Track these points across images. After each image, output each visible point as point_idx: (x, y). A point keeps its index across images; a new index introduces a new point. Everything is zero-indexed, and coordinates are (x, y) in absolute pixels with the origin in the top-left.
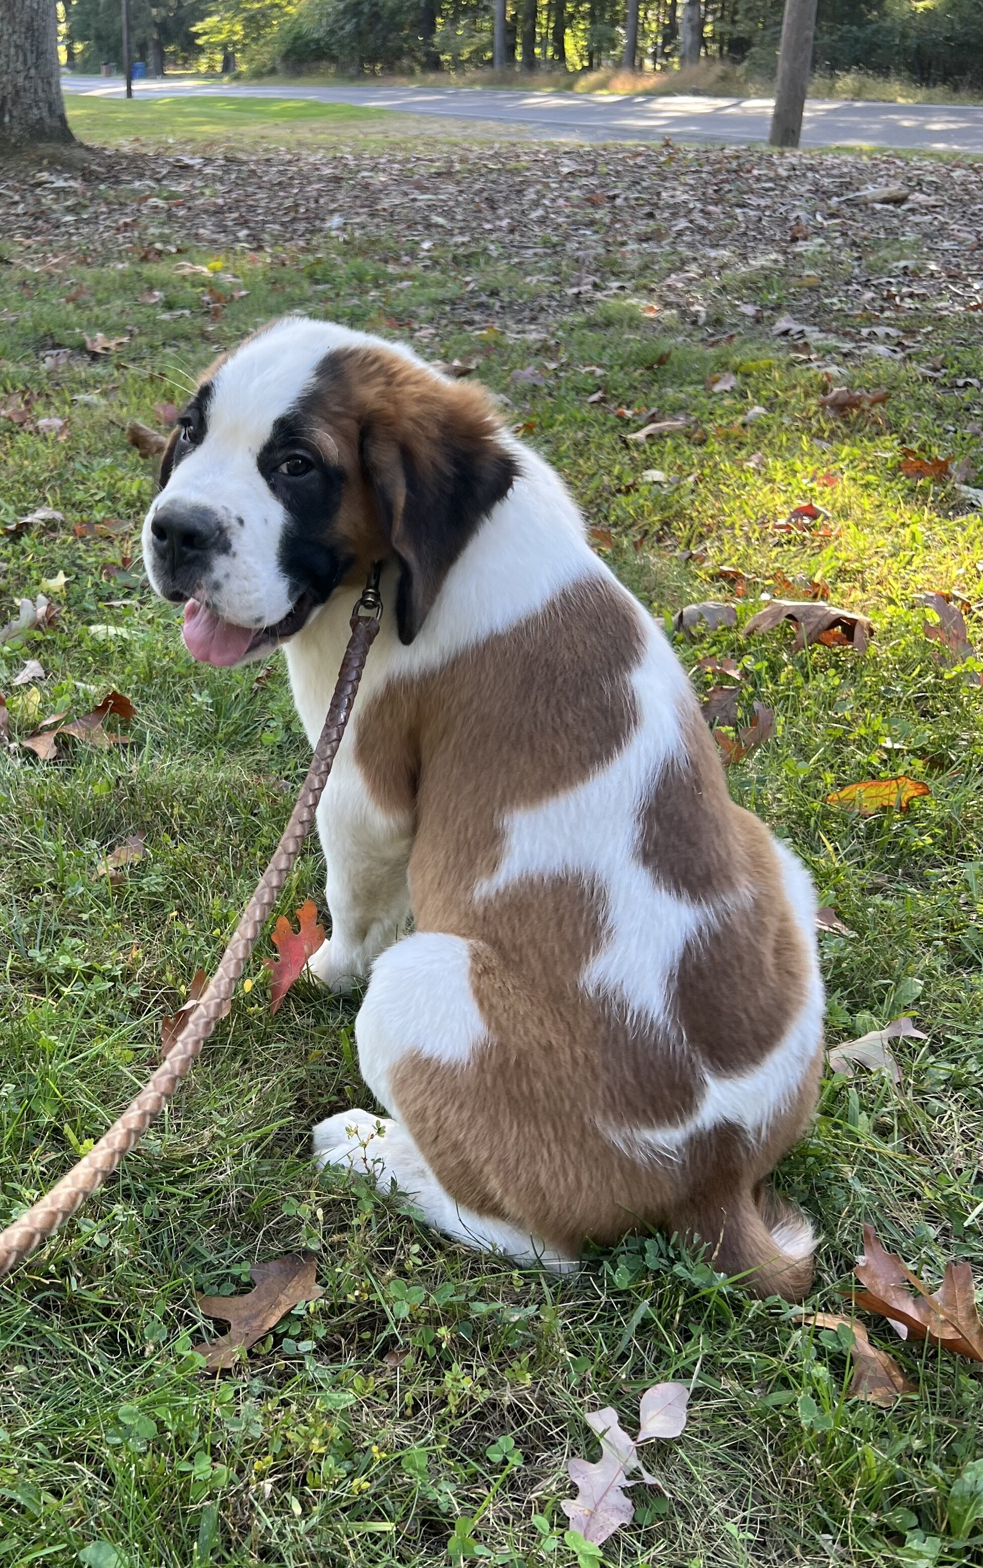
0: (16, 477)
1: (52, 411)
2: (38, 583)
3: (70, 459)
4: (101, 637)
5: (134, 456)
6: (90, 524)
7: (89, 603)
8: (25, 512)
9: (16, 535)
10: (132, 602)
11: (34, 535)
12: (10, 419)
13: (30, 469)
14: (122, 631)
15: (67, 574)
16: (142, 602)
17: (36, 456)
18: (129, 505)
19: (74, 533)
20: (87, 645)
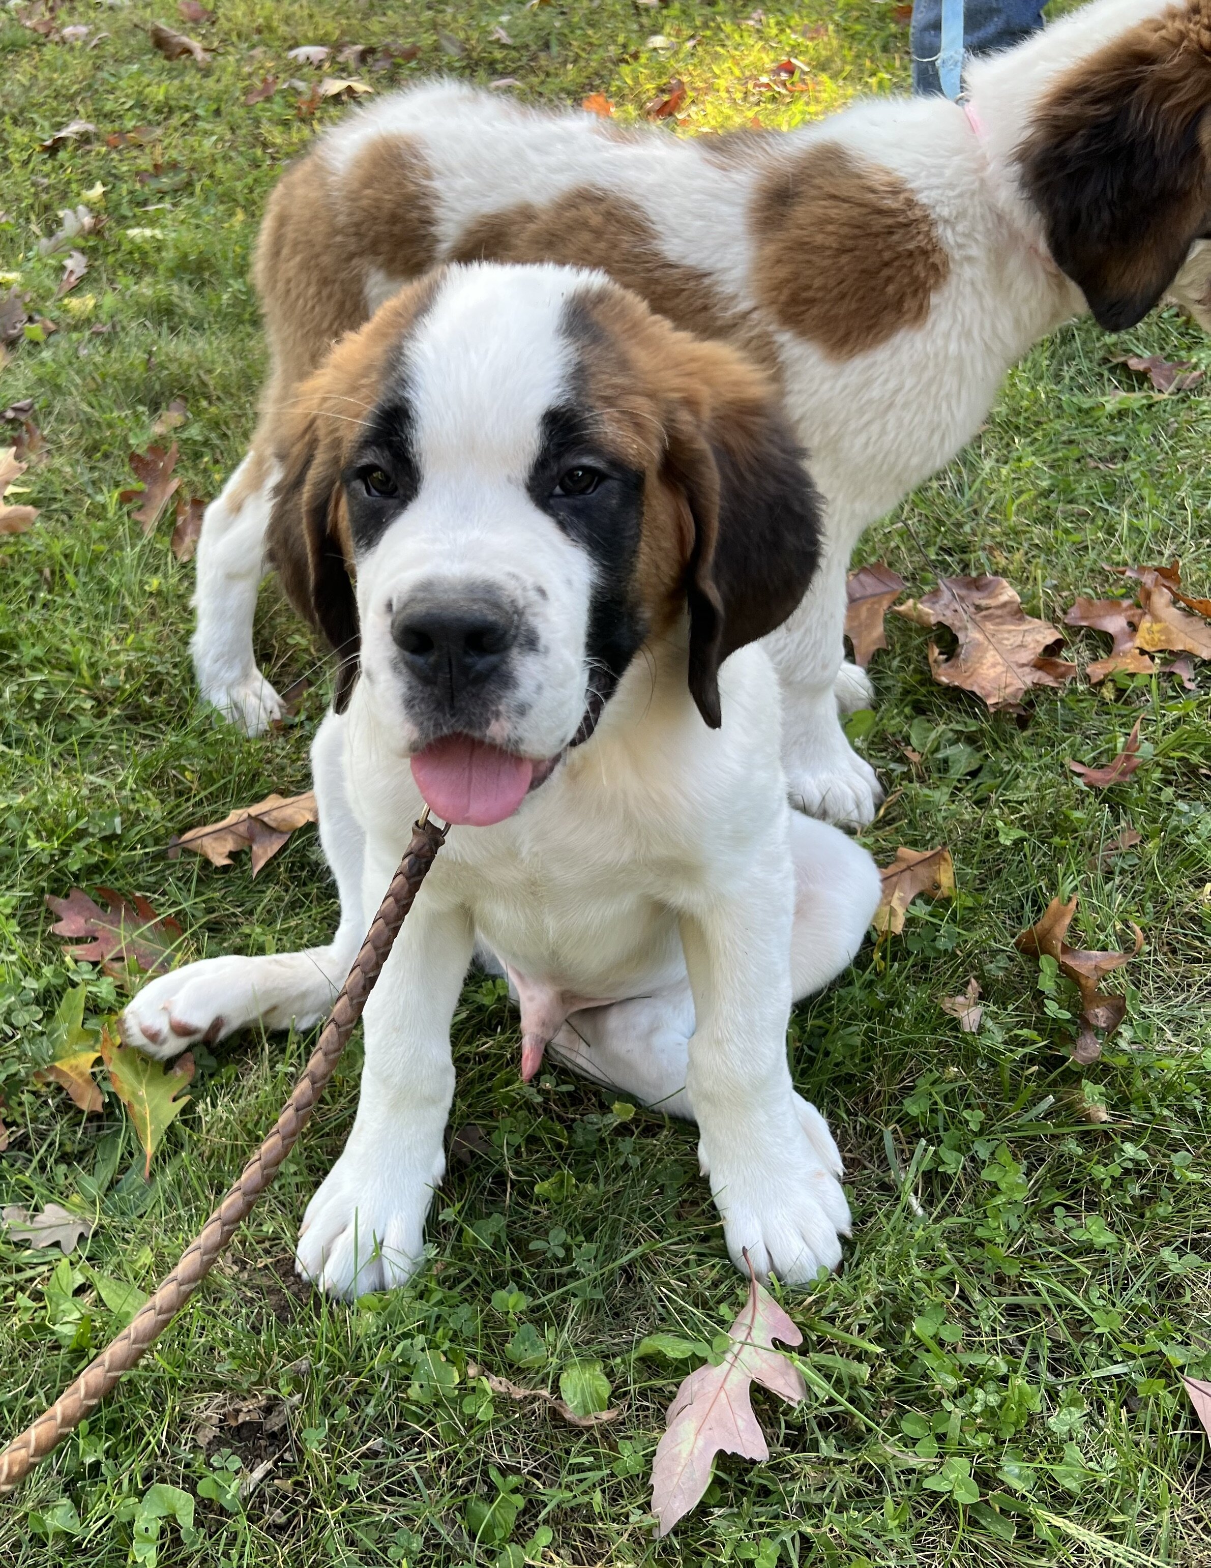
0: (46, 92)
1: (76, 18)
2: (79, 194)
3: (98, 68)
4: (138, 240)
5: (160, 62)
6: (122, 133)
7: (125, 210)
8: (58, 126)
9: (53, 149)
10: (166, 205)
11: (70, 149)
12: (35, 30)
13: (60, 82)
14: (158, 233)
15: (104, 185)
16: (175, 205)
17: (65, 68)
18: (158, 111)
19: (107, 144)
20: (126, 247)
